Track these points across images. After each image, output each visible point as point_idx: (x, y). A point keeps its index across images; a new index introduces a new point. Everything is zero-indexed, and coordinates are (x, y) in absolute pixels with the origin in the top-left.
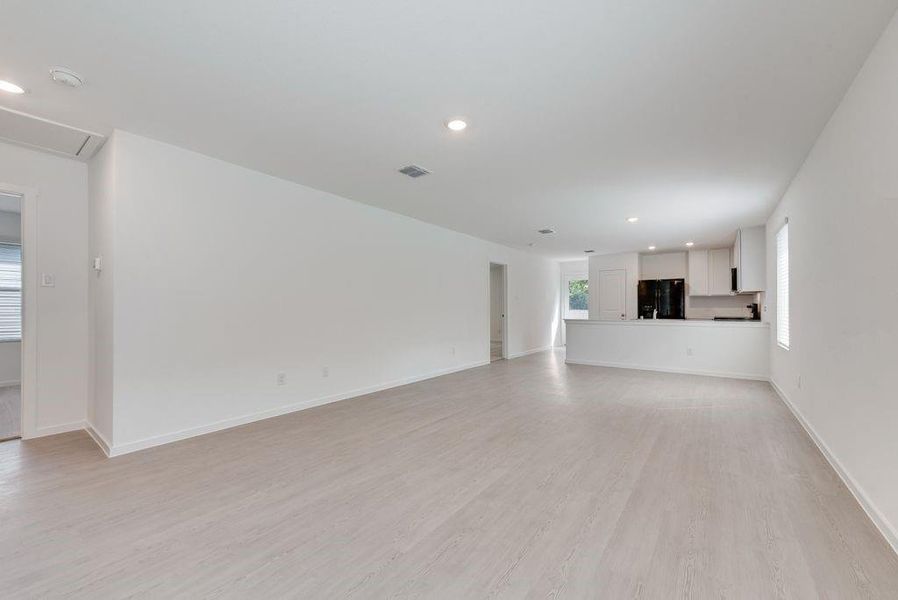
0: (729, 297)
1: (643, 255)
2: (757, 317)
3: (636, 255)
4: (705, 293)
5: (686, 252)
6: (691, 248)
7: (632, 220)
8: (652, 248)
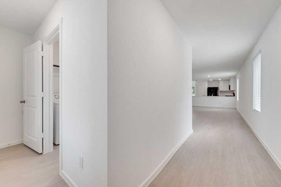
0: (228, 91)
1: (209, 81)
2: (234, 95)
3: (207, 82)
4: (223, 90)
5: (219, 81)
6: (220, 80)
7: (209, 76)
8: (211, 80)
